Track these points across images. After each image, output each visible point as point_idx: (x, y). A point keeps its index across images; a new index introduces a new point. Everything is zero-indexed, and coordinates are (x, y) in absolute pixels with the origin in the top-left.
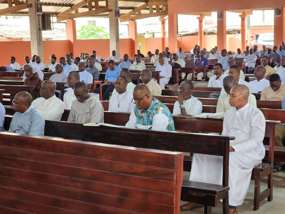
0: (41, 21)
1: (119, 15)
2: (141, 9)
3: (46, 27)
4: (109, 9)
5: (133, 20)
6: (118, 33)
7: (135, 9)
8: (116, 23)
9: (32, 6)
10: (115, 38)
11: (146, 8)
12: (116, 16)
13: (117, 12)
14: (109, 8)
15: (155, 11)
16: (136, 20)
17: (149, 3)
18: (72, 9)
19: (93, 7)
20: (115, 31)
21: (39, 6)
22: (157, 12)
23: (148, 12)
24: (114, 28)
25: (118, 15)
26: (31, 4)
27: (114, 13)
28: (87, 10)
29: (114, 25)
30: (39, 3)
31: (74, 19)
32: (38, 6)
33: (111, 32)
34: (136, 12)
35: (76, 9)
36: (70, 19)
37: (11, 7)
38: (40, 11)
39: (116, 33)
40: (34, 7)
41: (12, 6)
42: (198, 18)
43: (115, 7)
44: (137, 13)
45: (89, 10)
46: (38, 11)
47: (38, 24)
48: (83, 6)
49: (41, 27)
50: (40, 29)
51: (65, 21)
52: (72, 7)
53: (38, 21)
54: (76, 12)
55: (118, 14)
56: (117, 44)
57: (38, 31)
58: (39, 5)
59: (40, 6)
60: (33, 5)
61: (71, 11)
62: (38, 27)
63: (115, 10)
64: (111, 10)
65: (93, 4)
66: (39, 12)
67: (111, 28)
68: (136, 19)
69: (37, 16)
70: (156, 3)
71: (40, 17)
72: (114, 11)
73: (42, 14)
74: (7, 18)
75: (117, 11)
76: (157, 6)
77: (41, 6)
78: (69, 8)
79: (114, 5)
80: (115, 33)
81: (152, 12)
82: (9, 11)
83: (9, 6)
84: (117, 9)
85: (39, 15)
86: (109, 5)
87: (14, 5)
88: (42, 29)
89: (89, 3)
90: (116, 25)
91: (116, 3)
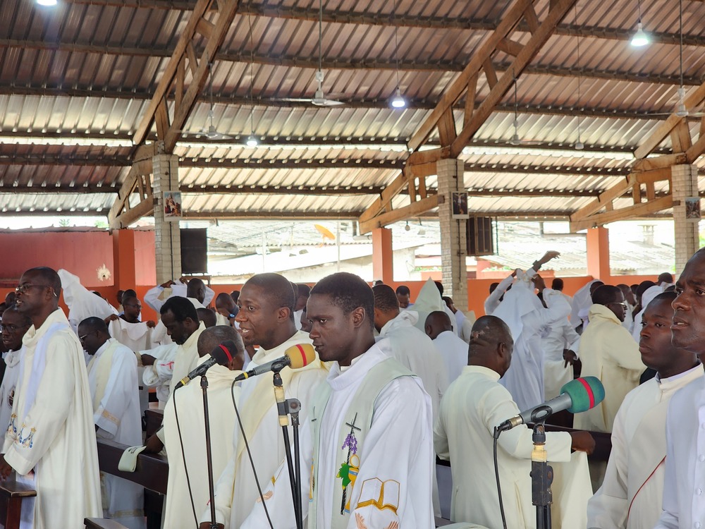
0: (463, 234)
1: (699, 213)
3: (477, 249)
4: (674, 200)
9: (444, 199)
13: (692, 208)
14: (675, 197)
18: (599, 201)
19: (643, 194)
21: (460, 201)
25: (694, 213)
26: (444, 197)
27: (684, 210)
28: (629, 202)
30: (459, 192)
31: (605, 226)
32: (457, 201)
35: (607, 202)
36: (595, 225)
37: (414, 203)
38: (461, 210)
40: (447, 203)
41: (415, 200)
43: (689, 195)
45: (635, 203)
46: (456, 211)
47: (456, 241)
48: (623, 192)
49: (464, 247)
50: (461, 252)
51: (585, 231)
52: (600, 196)
53: (457, 235)
54: (607, 209)
55: (694, 210)
57: (457, 258)
58: (460, 197)
59: (462, 198)
60: (447, 197)
61: (597, 207)
62: (456, 247)
63: (688, 203)
64: (678, 203)
65: (643, 186)
66: (459, 213)
69: (456, 224)
71: (463, 226)
72: (683, 205)
73: (467, 217)
74: (407, 228)
75: (691, 205)
77: (465, 199)
78: (594, 198)
79: (684, 190)
82: (410, 213)
83: (411, 202)
84: (692, 200)
85: (458, 220)
86: (674, 191)
87: (418, 198)
88: (466, 252)
89: (634, 186)
91: (688, 183)
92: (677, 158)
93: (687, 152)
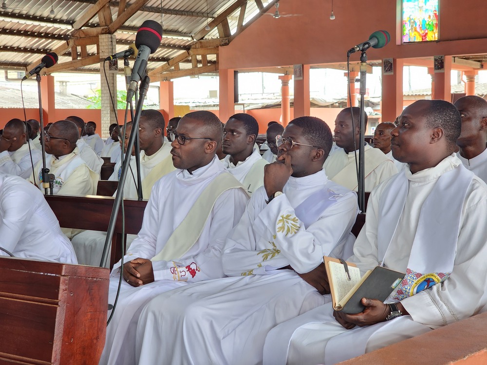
1: (117, 67)
2: (180, 61)
4: (101, 58)
5: (167, 79)
6: (113, 97)
7: (170, 62)
8: (111, 81)
10: (109, 105)
11: (186, 59)
12: (110, 69)
13: (113, 63)
14: (102, 55)
15: (200, 65)
16: (172, 80)
17: (191, 52)
19: (78, 55)
20: (109, 95)
22: (203, 66)
23: (189, 66)
24: (107, 88)
25: (114, 67)
27: (108, 65)
28: (69, 59)
31: (52, 75)
33: (103, 95)
34: (172, 65)
36: (45, 73)
42: (280, 77)
43: (110, 54)
44: (173, 68)
45: (73, 59)
48: (64, 52)
55: (114, 65)
64: (104, 60)
65: (79, 49)
67: (103, 88)
68: (172, 78)
70: (201, 51)
75: (112, 61)
76: (204, 57)
78: (43, 55)
79: (107, 51)
80: (109, 98)
81: (197, 66)
86: (100, 52)
89: (72, 48)
90: (111, 85)
91: (110, 47)
92: (103, 29)
93: (110, 26)
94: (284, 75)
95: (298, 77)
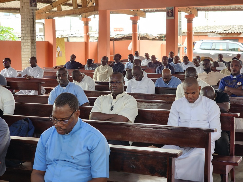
2: (62, 4)
5: (50, 18)
6: (33, 31)
7: (53, 4)
8: (32, 17)
10: (29, 38)
12: (31, 6)
16: (54, 18)
20: (29, 29)
24: (28, 23)
29: (28, 19)
33: (24, 29)
34: (55, 7)
39: (32, 32)
42: (131, 18)
44: (55, 9)
56: (33, 47)
67: (23, 23)
68: (55, 16)
76: (84, 0)
80: (29, 32)
81: (77, 7)
90: (31, 20)
94: (134, 16)
95: (170, 17)
